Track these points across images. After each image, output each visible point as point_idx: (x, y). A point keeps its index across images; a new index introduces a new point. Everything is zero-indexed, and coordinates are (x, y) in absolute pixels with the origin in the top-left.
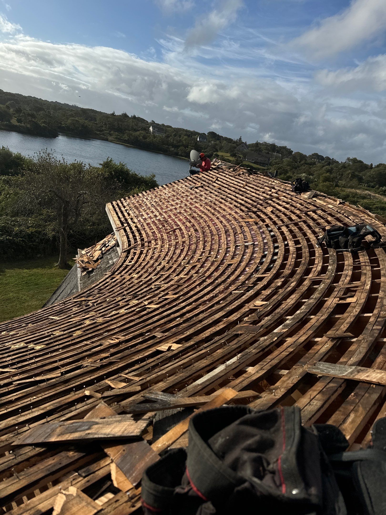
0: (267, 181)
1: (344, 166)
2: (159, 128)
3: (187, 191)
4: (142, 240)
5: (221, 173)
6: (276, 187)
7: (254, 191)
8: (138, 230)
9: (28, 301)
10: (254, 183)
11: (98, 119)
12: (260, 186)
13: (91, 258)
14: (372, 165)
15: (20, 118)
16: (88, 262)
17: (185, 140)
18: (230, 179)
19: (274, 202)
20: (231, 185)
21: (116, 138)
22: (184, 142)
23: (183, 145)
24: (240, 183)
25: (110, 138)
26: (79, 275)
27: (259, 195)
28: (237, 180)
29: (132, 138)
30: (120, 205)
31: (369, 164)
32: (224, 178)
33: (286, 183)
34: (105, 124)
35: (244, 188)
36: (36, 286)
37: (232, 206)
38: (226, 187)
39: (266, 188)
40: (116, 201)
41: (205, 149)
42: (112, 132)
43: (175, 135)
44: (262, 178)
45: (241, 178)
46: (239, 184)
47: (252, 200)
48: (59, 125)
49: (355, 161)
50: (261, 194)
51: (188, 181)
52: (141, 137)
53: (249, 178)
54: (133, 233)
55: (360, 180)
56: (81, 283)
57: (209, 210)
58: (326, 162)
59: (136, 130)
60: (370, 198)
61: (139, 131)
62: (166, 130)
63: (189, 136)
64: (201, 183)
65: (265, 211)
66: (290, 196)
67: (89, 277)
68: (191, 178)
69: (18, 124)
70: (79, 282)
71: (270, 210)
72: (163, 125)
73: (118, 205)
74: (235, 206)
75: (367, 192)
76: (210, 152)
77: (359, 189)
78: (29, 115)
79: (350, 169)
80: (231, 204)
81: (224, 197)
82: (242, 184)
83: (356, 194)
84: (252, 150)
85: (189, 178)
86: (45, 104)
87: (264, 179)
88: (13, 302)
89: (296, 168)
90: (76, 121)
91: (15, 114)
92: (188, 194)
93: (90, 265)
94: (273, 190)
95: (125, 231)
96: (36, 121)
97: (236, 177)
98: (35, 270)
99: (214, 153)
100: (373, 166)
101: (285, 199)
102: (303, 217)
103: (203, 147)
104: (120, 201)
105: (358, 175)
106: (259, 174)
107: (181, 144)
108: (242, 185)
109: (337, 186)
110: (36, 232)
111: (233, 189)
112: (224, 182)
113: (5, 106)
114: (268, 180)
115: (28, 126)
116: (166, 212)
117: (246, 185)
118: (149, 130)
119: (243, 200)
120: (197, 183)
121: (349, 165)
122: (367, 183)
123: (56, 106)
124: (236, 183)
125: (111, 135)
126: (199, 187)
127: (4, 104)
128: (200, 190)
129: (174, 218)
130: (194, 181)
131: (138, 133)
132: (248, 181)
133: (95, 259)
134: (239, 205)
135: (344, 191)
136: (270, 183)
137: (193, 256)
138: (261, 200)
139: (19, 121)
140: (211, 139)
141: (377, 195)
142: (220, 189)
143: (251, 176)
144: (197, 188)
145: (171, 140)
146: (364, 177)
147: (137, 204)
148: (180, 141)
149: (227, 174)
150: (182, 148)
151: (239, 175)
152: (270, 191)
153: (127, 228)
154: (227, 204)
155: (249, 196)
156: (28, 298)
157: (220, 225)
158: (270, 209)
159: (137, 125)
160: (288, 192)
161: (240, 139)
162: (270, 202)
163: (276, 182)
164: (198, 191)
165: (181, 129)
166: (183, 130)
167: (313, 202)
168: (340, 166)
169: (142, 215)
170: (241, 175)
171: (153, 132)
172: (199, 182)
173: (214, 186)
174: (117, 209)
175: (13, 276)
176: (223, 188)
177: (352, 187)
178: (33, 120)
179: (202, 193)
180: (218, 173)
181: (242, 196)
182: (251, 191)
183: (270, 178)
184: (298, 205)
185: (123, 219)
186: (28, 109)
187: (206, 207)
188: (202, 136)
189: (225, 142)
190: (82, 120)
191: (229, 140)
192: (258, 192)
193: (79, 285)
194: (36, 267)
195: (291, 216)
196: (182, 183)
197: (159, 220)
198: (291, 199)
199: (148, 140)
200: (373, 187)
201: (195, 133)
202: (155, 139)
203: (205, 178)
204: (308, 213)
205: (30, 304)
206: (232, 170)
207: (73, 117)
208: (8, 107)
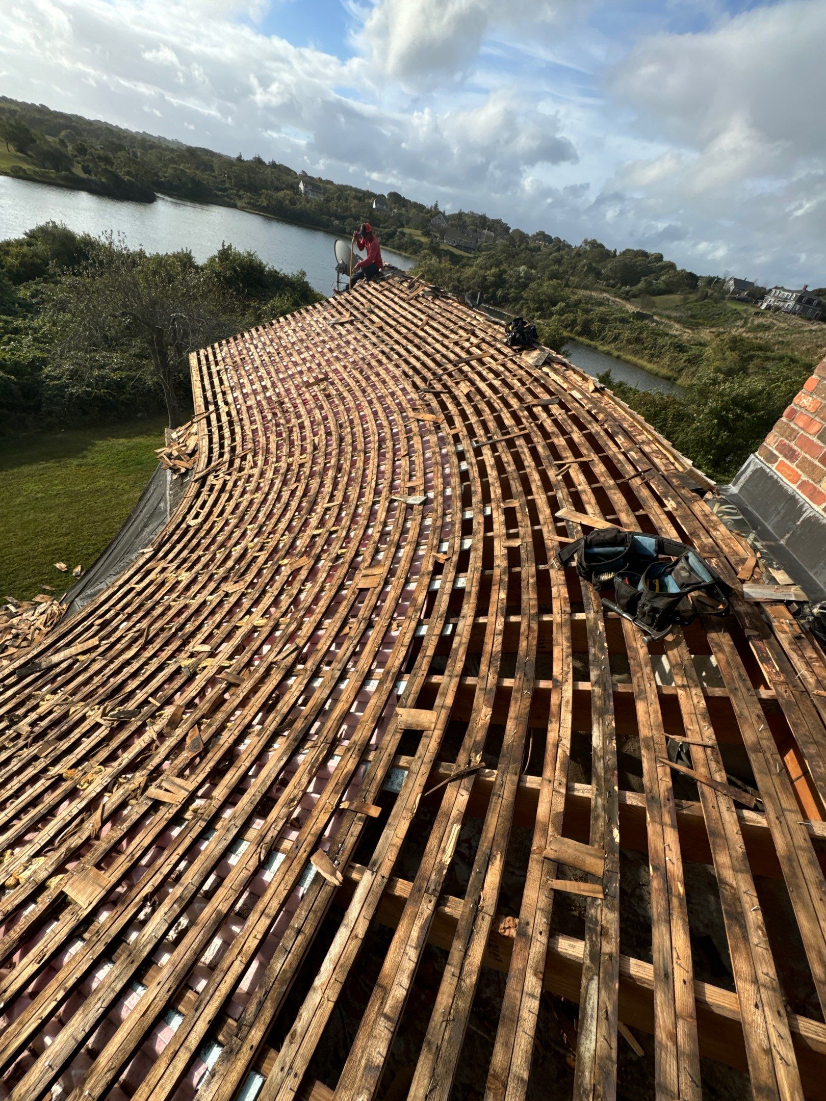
0: (464, 317)
1: (579, 254)
2: (314, 184)
3: (325, 331)
4: (233, 449)
5: (386, 293)
6: (478, 332)
7: (440, 338)
8: (231, 423)
9: (128, 492)
10: (441, 319)
11: (216, 166)
12: (451, 325)
13: (183, 449)
14: (615, 251)
15: (86, 164)
16: (179, 458)
17: (355, 207)
18: (401, 306)
19: (472, 368)
20: (402, 320)
21: (249, 203)
22: (353, 210)
23: (351, 216)
24: (416, 316)
25: (239, 203)
26: (169, 478)
27: (447, 348)
28: (412, 310)
29: (274, 203)
30: (211, 358)
31: (613, 250)
32: (390, 303)
33: (496, 323)
34: (229, 177)
35: (422, 330)
36: (139, 467)
37: (398, 373)
38: (391, 326)
39: (461, 332)
40: (206, 349)
41: (385, 222)
42: (241, 192)
43: (339, 198)
44: (456, 308)
45: (419, 306)
46: (415, 320)
47: (434, 360)
48: (155, 178)
49: (594, 244)
50: (451, 346)
51: (330, 307)
52: (287, 202)
53: (432, 306)
54: (220, 428)
55: (598, 275)
56: (170, 495)
57: (357, 381)
58: (554, 246)
59: (278, 189)
60: (608, 305)
61: (283, 190)
62: (325, 188)
63: (359, 199)
64: (351, 314)
65: (456, 393)
66: (502, 357)
67: (182, 484)
68: (336, 299)
69: (84, 176)
70: (168, 492)
71: (465, 392)
72: (320, 179)
73: (207, 357)
74: (405, 373)
75: (605, 295)
76: (393, 228)
77: (595, 290)
78: (100, 158)
79: (586, 258)
80: (397, 366)
81: (387, 350)
82: (421, 320)
83: (591, 298)
84: (452, 225)
85: (332, 300)
86: (125, 137)
87: (459, 310)
88: (106, 494)
89: (513, 257)
90: (182, 170)
91: (76, 156)
92: (326, 339)
93: (182, 463)
94: (474, 340)
95: (209, 424)
96: (113, 170)
97: (411, 302)
98: (138, 440)
99: (399, 230)
100: (618, 253)
101: (494, 365)
102: (524, 420)
103: (382, 218)
104: (213, 348)
105: (595, 268)
106: (450, 298)
107: (348, 213)
108: (420, 323)
109: (567, 285)
110: (127, 376)
111: (404, 330)
112: (391, 312)
113: (57, 140)
114: (464, 313)
115: (103, 180)
116: (282, 380)
117: (427, 324)
118: (298, 188)
119: (418, 359)
120: (345, 313)
121: (586, 252)
122: (607, 280)
123: (146, 143)
124: (410, 316)
125: (240, 197)
126: (346, 322)
127: (55, 136)
128: (348, 331)
129: (295, 396)
130: (339, 307)
131: (281, 194)
132: (430, 312)
133: (189, 451)
134: (411, 373)
135: (576, 294)
136: (469, 320)
137: (307, 519)
138: (450, 361)
139: (86, 170)
140: (393, 206)
141: (617, 299)
142: (381, 329)
143: (437, 302)
144: (342, 324)
145: (333, 205)
146: (603, 271)
147: (237, 359)
148: (347, 208)
149: (395, 294)
150: (350, 220)
151: (416, 298)
152: (468, 340)
153: (213, 417)
154: (391, 367)
155: (430, 350)
156: (128, 487)
157: (371, 425)
158: (465, 387)
159: (278, 180)
160: (499, 346)
161: (436, 205)
162: (466, 368)
163: (479, 319)
164: (344, 332)
165: (347, 186)
166: (351, 188)
167: (543, 379)
168: (573, 254)
169: (242, 386)
170: (420, 299)
171: (306, 192)
172: (347, 310)
173: (373, 322)
174: (204, 368)
175: (103, 451)
176: (388, 327)
177: (586, 288)
178: (109, 168)
179: (350, 338)
180: (380, 292)
181: (419, 348)
182: (434, 338)
183: (470, 308)
184: (517, 384)
185: (209, 394)
186: (98, 147)
187: (354, 371)
188: (380, 198)
189: (414, 210)
190: (188, 169)
191: (420, 208)
192: (446, 342)
193: (168, 497)
194: (139, 434)
195: (502, 415)
196: (319, 312)
197: (269, 399)
198: (504, 365)
199: (298, 206)
200: (613, 286)
201: (369, 195)
202: (308, 205)
203: (358, 301)
204: (535, 409)
205: (131, 496)
206: (406, 284)
207: (175, 162)
208: (62, 142)
